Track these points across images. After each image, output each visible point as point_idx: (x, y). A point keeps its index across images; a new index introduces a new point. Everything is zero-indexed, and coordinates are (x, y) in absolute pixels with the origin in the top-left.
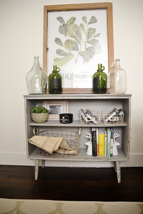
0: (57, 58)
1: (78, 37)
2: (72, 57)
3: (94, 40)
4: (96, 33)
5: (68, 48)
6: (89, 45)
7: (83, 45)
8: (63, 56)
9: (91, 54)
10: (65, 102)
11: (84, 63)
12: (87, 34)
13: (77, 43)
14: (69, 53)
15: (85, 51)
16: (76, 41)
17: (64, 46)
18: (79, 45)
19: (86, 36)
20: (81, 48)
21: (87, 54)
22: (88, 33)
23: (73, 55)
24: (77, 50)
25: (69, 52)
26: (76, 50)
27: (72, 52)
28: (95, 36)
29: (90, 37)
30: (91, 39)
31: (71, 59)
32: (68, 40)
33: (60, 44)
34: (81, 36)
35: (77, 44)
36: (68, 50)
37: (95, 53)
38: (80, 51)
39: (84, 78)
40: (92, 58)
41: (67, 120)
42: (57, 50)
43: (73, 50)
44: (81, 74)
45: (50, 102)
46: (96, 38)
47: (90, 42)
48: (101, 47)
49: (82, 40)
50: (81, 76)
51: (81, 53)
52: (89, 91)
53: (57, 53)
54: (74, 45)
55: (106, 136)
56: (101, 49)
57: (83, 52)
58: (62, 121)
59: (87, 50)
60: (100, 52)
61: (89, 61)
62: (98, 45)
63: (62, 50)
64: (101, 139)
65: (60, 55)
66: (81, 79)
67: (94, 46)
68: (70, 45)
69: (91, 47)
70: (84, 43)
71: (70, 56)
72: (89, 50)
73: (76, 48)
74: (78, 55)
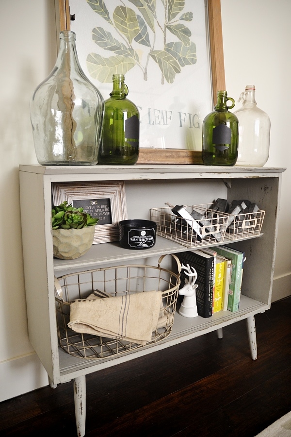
0: (96, 55)
1: (146, 7)
2: (136, 61)
3: (181, 26)
4: (186, 9)
6: (172, 38)
7: (159, 32)
8: (112, 54)
9: (177, 61)
10: (117, 189)
11: (163, 83)
12: (166, 5)
13: (146, 23)
14: (128, 47)
15: (163, 50)
16: (142, 17)
17: (113, 23)
18: (149, 28)
19: (166, 12)
20: (154, 41)
21: (168, 59)
22: (168, 4)
23: (137, 55)
24: (146, 42)
25: (127, 43)
26: (143, 43)
27: (135, 45)
28: (184, 17)
29: (174, 15)
30: (176, 21)
31: (133, 65)
32: (124, 9)
33: (101, 14)
34: (153, 6)
35: (145, 27)
36: (123, 38)
37: (185, 62)
38: (154, 47)
39: (165, 123)
40: (180, 72)
41: (152, 238)
42: (94, 30)
43: (136, 40)
44: (159, 111)
45: (76, 190)
46: (186, 24)
47: (175, 30)
48: (195, 48)
49: (156, 18)
50: (160, 117)
51: (155, 55)
52: (184, 157)
53: (94, 38)
54: (139, 28)
55: (229, 266)
56: (197, 54)
57: (159, 51)
58: (137, 243)
59: (168, 50)
60: (194, 62)
61: (174, 80)
62: (190, 42)
63: (109, 34)
64: (220, 274)
65: (104, 46)
66: (159, 124)
67: (183, 43)
68: (128, 23)
69: (177, 45)
70: (160, 26)
71: (129, 55)
72: (172, 49)
73: (143, 38)
74: (148, 57)
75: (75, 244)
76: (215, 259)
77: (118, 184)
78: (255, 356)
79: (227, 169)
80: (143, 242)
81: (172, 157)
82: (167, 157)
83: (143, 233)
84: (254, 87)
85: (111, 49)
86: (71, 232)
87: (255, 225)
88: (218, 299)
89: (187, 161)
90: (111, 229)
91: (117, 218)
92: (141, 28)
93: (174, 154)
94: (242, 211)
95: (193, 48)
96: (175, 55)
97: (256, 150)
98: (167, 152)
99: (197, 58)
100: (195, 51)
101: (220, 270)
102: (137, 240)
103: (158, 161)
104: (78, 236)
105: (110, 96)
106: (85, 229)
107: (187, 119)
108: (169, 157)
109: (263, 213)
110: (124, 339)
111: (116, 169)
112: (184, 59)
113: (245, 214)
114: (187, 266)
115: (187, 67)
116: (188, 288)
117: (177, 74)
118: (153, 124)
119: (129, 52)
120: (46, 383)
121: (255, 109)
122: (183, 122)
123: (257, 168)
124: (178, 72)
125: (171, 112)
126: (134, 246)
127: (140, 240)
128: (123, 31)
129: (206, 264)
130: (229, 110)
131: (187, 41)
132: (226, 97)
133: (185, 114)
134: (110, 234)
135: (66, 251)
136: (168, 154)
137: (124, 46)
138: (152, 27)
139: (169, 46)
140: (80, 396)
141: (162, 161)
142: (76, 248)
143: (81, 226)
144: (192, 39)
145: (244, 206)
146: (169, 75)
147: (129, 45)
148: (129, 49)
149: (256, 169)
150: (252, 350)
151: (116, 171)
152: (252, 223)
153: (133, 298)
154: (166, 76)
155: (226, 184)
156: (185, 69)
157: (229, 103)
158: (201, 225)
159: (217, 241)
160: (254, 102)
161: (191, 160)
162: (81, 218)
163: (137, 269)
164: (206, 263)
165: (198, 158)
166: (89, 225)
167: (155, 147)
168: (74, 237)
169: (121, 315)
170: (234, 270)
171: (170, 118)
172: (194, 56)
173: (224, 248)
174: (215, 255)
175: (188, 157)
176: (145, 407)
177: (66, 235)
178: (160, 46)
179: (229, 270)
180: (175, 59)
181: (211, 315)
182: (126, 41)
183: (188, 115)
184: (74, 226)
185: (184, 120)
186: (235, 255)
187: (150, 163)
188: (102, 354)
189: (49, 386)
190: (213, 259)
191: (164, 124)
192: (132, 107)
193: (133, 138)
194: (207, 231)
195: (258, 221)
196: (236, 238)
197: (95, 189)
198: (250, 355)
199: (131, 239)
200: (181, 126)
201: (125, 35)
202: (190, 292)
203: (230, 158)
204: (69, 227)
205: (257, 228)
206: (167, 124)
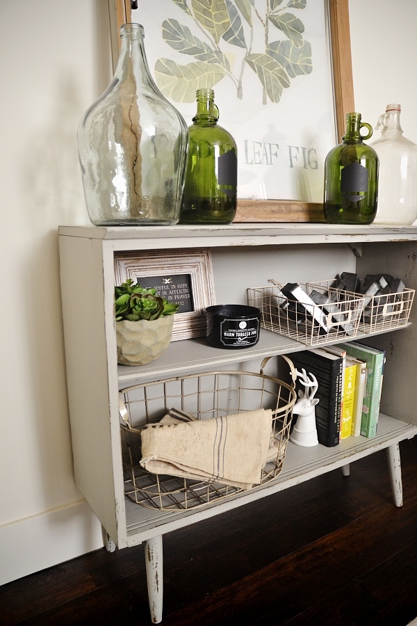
0: (169, 62)
2: (226, 70)
3: (289, 16)
5: (208, 24)
6: (277, 35)
7: (259, 28)
8: (192, 59)
9: (285, 70)
10: (200, 259)
11: (265, 102)
13: (239, 13)
14: (213, 49)
15: (264, 53)
16: (234, 3)
18: (244, 23)
20: (252, 40)
21: (272, 66)
23: (227, 61)
24: (239, 42)
25: (213, 44)
26: (235, 42)
27: (225, 47)
28: (294, 3)
29: (280, 1)
30: (283, 9)
31: (222, 76)
35: (239, 18)
36: (207, 36)
37: (296, 71)
38: (251, 49)
39: (269, 162)
40: (289, 86)
41: (255, 332)
42: (165, 24)
43: (226, 37)
44: (260, 144)
45: (142, 262)
46: (297, 13)
47: (280, 23)
48: (310, 50)
49: (253, 4)
50: (261, 154)
51: (253, 61)
52: (297, 211)
53: (165, 35)
54: (229, 20)
55: (364, 371)
56: (312, 58)
57: (258, 55)
58: (234, 340)
59: (271, 53)
60: (308, 70)
61: (281, 98)
62: (303, 40)
63: (187, 29)
64: (350, 384)
65: (180, 47)
66: (260, 163)
67: (292, 42)
68: (213, 13)
69: (285, 45)
70: (260, 18)
71: (216, 61)
72: (277, 52)
73: (236, 35)
74: (243, 64)
75: (147, 342)
76: (344, 361)
77: (201, 252)
78: (399, 501)
79: (363, 229)
80: (242, 337)
81: (280, 212)
82: (273, 211)
83: (243, 325)
84: (399, 106)
85: (191, 52)
86: (141, 325)
87: (401, 311)
88: (348, 419)
89: (302, 217)
90: (193, 319)
91: (201, 303)
92: (232, 20)
93: (283, 208)
94: (381, 291)
95: (307, 50)
96: (282, 60)
97: (402, 200)
98: (274, 204)
99: (313, 65)
100: (310, 55)
101: (350, 378)
102: (233, 335)
103: (261, 218)
104: (150, 331)
105: (192, 123)
106: (161, 320)
107: (300, 155)
108: (277, 213)
109: (412, 293)
110: (220, 482)
111: (208, 230)
112: (295, 66)
113: (388, 295)
114: (302, 372)
115: (298, 78)
116: (304, 405)
117: (284, 89)
118: (252, 163)
119: (216, 57)
120: (99, 545)
121: (401, 140)
122: (294, 159)
123: (406, 227)
124: (286, 86)
125: (277, 145)
126: (230, 344)
127: (238, 335)
128: (207, 26)
129: (331, 369)
130: (364, 141)
131: (298, 39)
132: (359, 122)
133: (297, 148)
134: (192, 327)
135: (133, 353)
136: (275, 208)
137: (209, 48)
138: (248, 19)
139: (272, 47)
140: (155, 565)
141: (266, 218)
142: (148, 348)
143: (156, 315)
144: (305, 36)
145: (384, 283)
146: (273, 92)
147: (216, 46)
148: (216, 52)
149: (404, 228)
150: (396, 493)
151: (208, 234)
152: (397, 308)
153: (232, 421)
154: (269, 92)
155: (354, 251)
156: (297, 82)
157: (364, 132)
158: (326, 312)
159: (347, 335)
160: (399, 129)
161: (308, 216)
162: (154, 304)
163: (228, 377)
164: (331, 367)
165: (318, 214)
166: (165, 315)
167: (256, 198)
168: (146, 332)
169: (216, 447)
170: (371, 377)
171: (276, 154)
172: (309, 61)
173: (355, 344)
174: (344, 355)
175: (302, 211)
176: (246, 579)
177: (133, 329)
178: (259, 48)
179: (363, 377)
180: (282, 67)
181: (338, 443)
182: (210, 39)
183: (301, 150)
184: (145, 316)
185: (296, 157)
186: (372, 355)
187: (249, 221)
188: (186, 503)
189: (104, 548)
190: (341, 361)
191: (267, 164)
192: (226, 138)
193: (228, 184)
194: (334, 320)
195: (405, 304)
196: (373, 331)
197: (169, 261)
198: (392, 499)
199: (225, 334)
200: (292, 166)
201: (209, 30)
202: (306, 409)
203: (366, 213)
204: (137, 317)
205: (403, 315)
206: (271, 164)
